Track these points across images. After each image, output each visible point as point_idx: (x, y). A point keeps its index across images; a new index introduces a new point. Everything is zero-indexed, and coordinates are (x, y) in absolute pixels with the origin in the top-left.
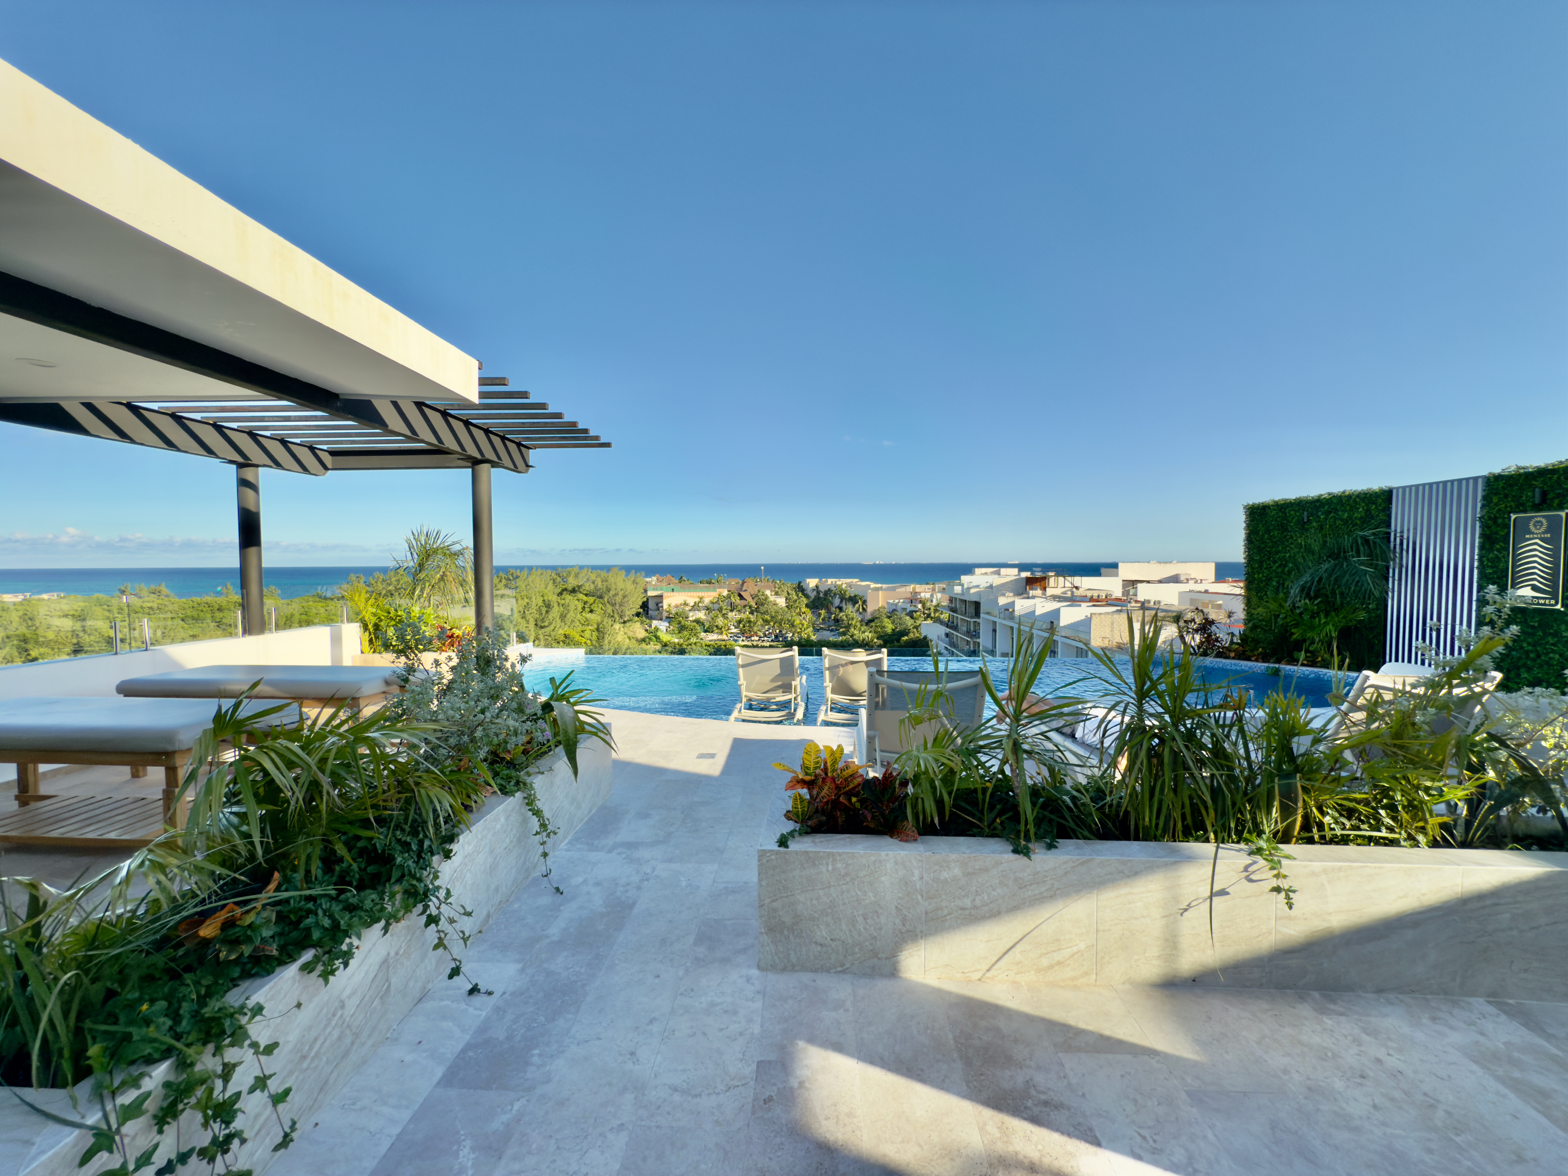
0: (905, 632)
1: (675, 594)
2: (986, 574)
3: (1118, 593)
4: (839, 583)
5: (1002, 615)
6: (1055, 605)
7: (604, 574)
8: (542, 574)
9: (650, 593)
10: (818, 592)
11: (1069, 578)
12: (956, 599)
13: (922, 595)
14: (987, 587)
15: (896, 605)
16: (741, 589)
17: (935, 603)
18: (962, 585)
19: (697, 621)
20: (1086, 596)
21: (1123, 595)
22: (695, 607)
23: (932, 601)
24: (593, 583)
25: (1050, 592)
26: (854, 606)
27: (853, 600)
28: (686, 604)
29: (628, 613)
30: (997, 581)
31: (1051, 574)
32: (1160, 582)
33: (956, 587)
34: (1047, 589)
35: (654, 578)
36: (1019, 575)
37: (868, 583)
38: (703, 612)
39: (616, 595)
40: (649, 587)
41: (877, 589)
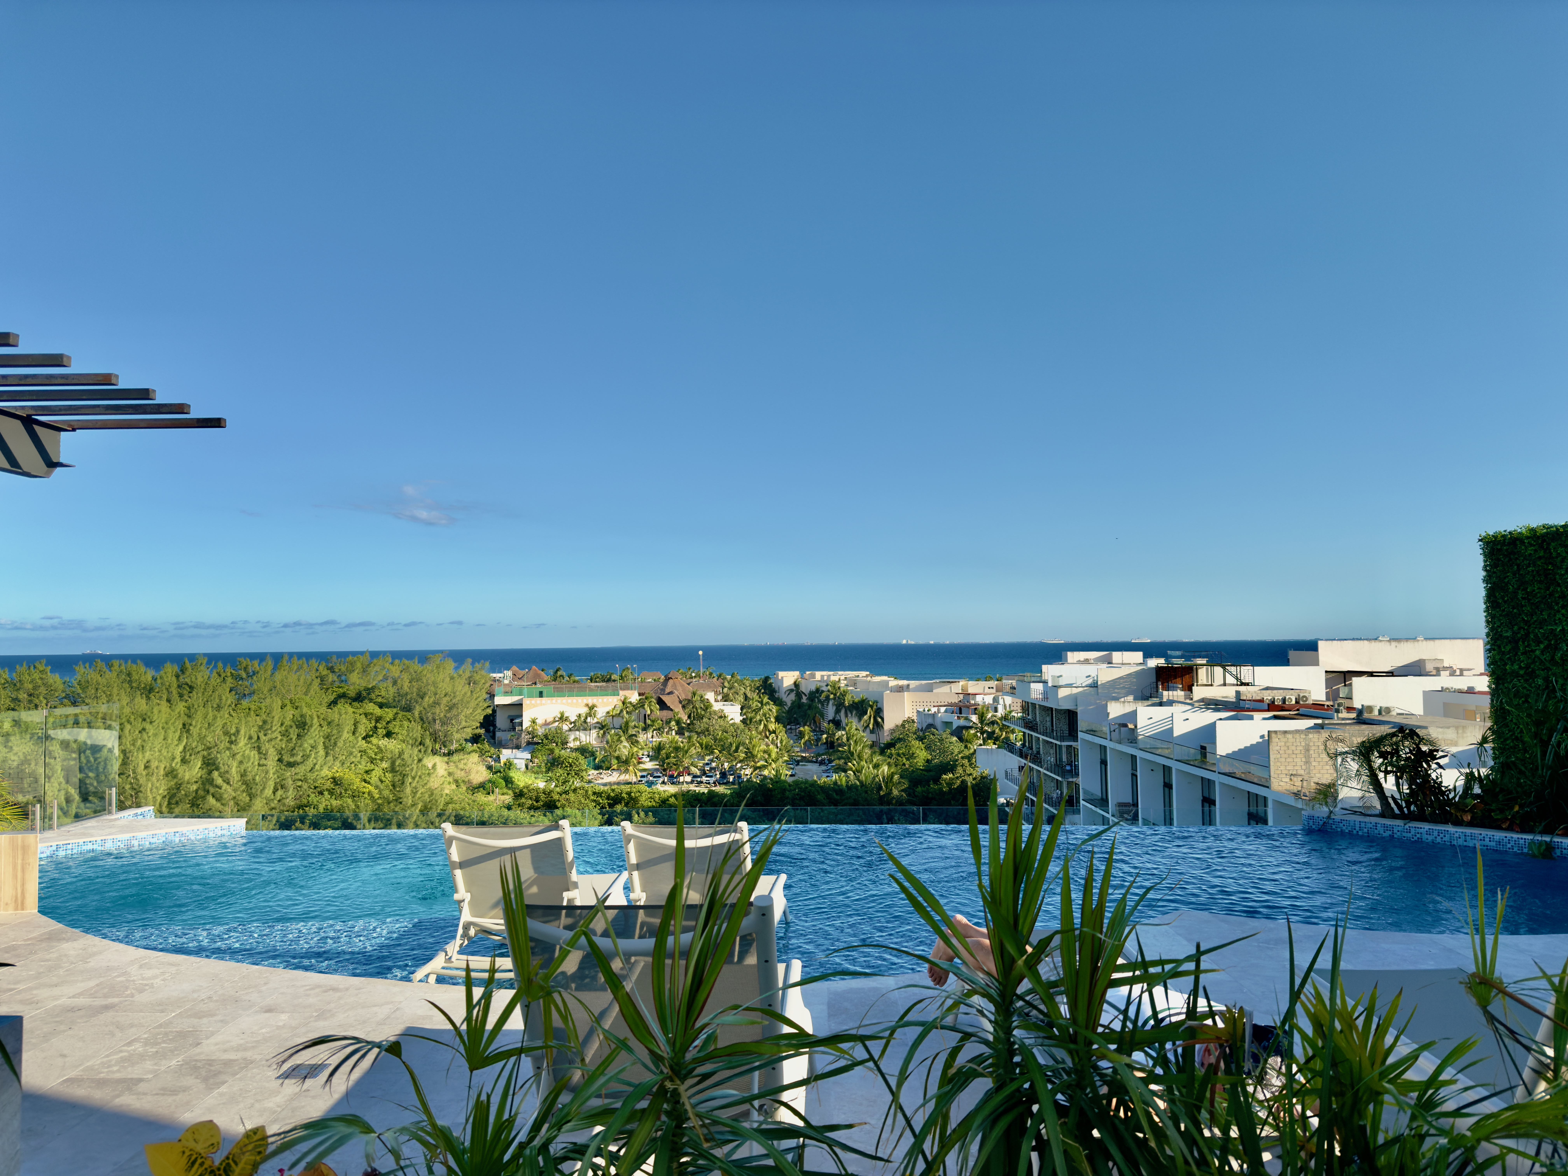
0: (950, 767)
1: (544, 700)
2: (1086, 661)
3: (1318, 693)
4: (834, 678)
5: (1115, 735)
6: (1208, 717)
7: (415, 666)
8: (300, 668)
9: (499, 700)
10: (799, 694)
11: (1233, 669)
12: (1034, 705)
13: (979, 699)
14: (1090, 686)
15: (934, 716)
16: (663, 690)
17: (1001, 712)
18: (1045, 682)
19: (583, 750)
20: (1262, 701)
21: (1328, 699)
22: (581, 725)
23: (996, 710)
24: (395, 683)
25: (1199, 693)
26: (860, 720)
27: (859, 708)
28: (562, 718)
29: (457, 736)
30: (1106, 675)
31: (1200, 661)
32: (1391, 674)
33: (1033, 685)
34: (1195, 688)
35: (509, 673)
36: (1144, 663)
37: (885, 678)
38: (594, 733)
39: (436, 703)
40: (497, 689)
41: (900, 689)
